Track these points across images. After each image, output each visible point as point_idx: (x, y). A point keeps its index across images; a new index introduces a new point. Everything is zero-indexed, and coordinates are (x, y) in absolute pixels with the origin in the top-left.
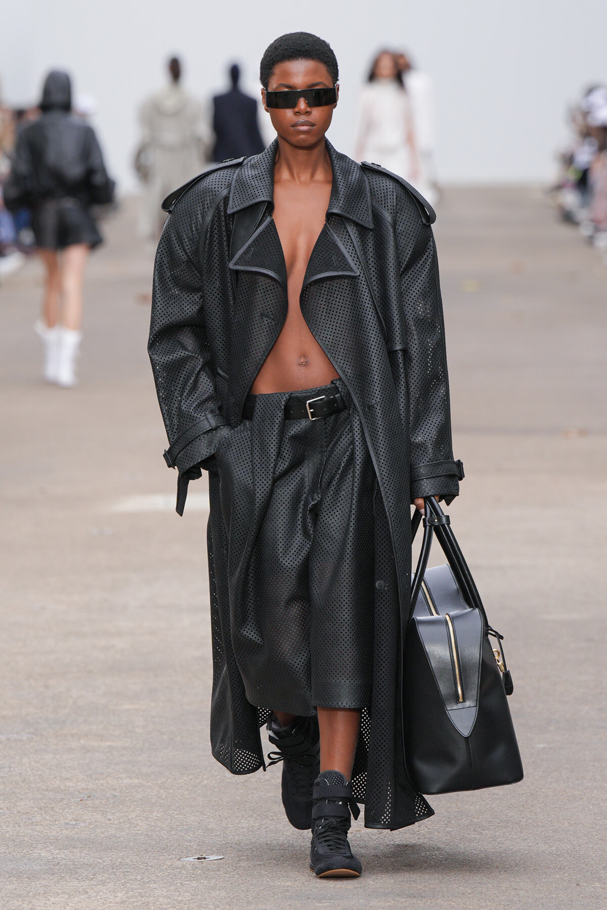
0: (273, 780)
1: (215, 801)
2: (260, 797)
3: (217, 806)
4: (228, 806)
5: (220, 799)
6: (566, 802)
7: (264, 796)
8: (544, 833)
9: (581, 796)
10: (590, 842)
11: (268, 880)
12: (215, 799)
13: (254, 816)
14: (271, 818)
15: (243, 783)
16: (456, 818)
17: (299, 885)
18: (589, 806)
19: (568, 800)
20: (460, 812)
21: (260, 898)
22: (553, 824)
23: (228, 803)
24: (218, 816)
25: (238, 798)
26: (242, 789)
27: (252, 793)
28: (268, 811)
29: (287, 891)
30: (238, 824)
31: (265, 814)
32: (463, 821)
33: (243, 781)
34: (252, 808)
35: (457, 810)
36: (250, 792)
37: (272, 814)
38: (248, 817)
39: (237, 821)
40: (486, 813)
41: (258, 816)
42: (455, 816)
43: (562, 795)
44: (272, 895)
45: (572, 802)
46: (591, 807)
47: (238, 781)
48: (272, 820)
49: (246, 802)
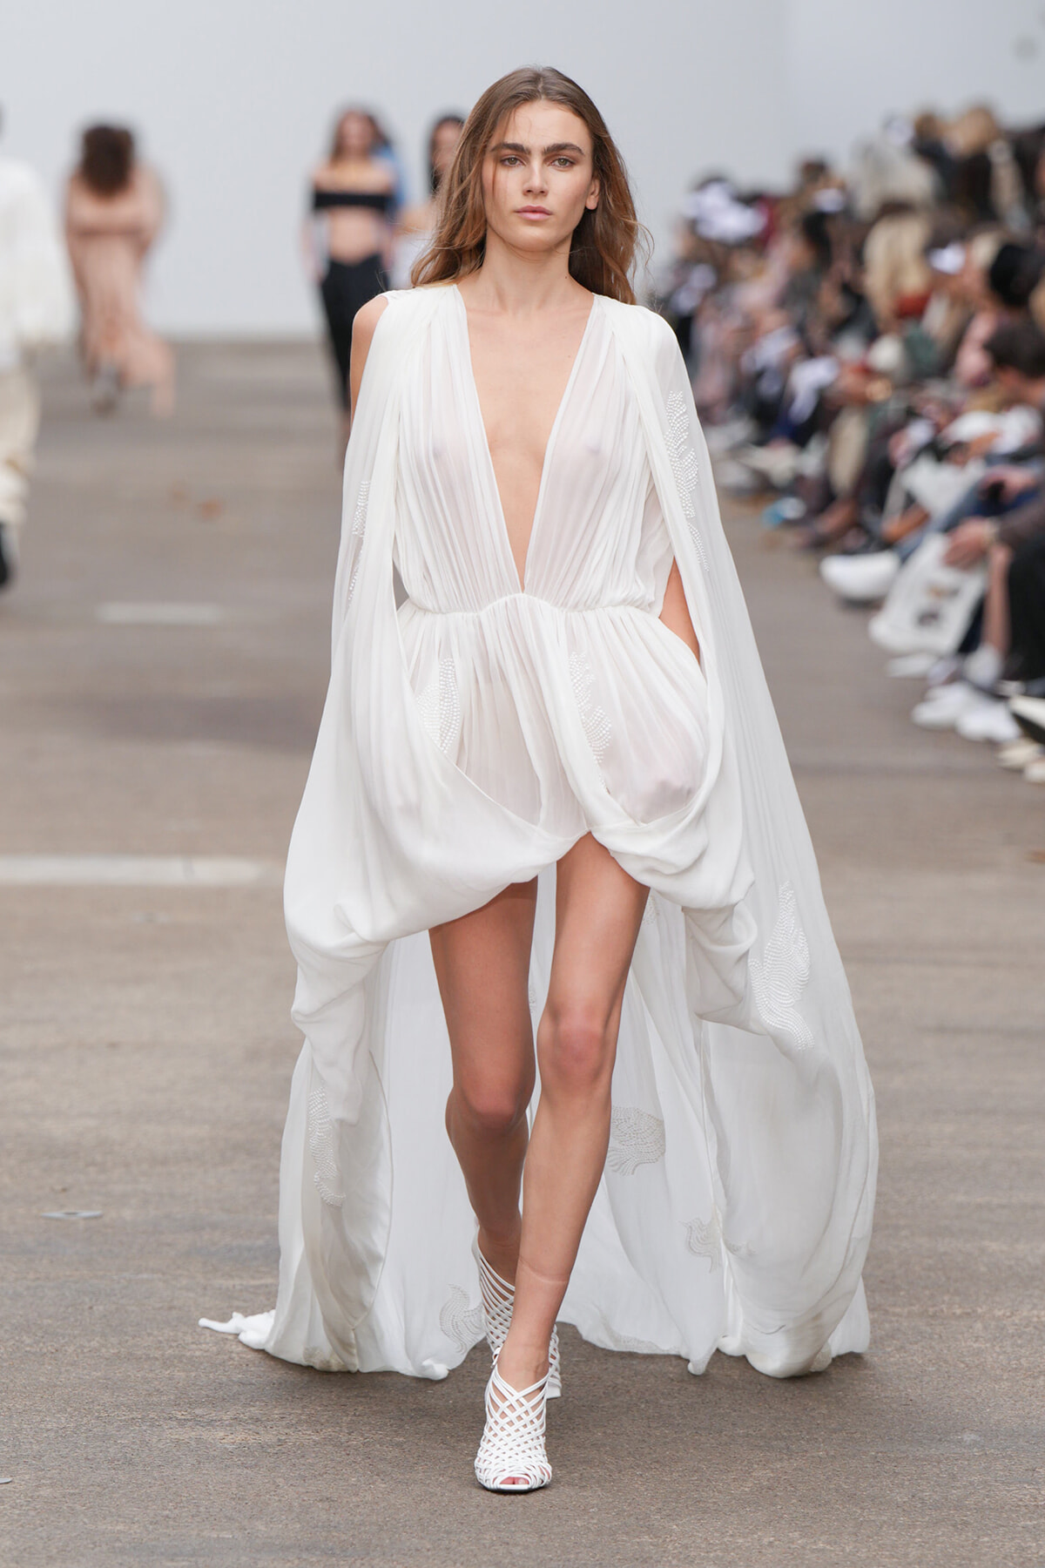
0: (104, 1350)
1: (4, 1383)
2: (79, 1378)
3: (5, 1392)
4: (25, 1393)
5: (11, 1381)
6: (601, 1397)
7: (88, 1377)
8: (560, 1448)
9: (627, 1386)
10: (638, 1466)
11: (86, 1520)
12: (3, 1381)
13: (68, 1410)
14: (97, 1414)
15: (52, 1353)
16: (413, 1420)
17: (138, 1531)
18: (639, 1404)
19: (604, 1393)
20: (420, 1410)
21: (69, 1552)
22: (578, 1434)
23: (25, 1388)
24: (5, 1410)
25: (41, 1379)
26: (50, 1364)
27: (66, 1371)
28: (93, 1402)
29: (118, 1540)
30: (40, 1423)
31: (87, 1407)
32: (424, 1425)
33: (54, 1351)
34: (66, 1397)
35: (415, 1406)
36: (63, 1369)
37: (98, 1407)
38: (59, 1412)
39: (39, 1419)
40: (465, 1413)
41: (75, 1410)
42: (412, 1417)
43: (594, 1385)
44: (92, 1546)
45: (612, 1397)
46: (643, 1406)
47: (45, 1350)
48: (98, 1418)
49: (55, 1386)
